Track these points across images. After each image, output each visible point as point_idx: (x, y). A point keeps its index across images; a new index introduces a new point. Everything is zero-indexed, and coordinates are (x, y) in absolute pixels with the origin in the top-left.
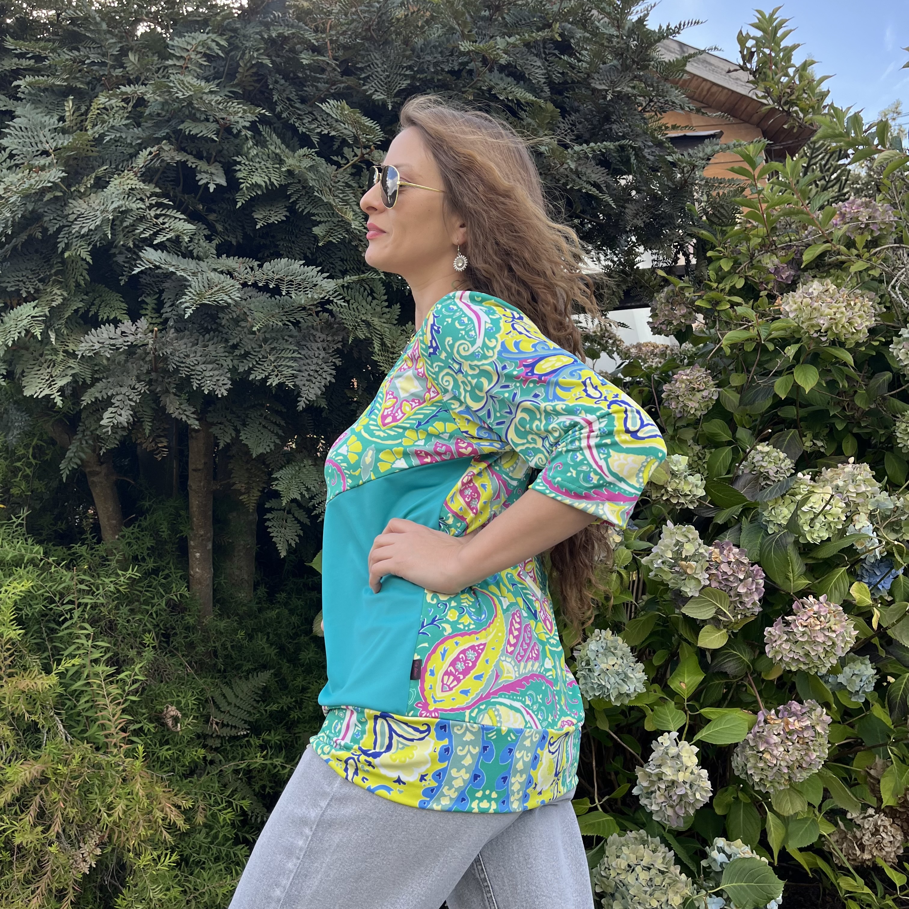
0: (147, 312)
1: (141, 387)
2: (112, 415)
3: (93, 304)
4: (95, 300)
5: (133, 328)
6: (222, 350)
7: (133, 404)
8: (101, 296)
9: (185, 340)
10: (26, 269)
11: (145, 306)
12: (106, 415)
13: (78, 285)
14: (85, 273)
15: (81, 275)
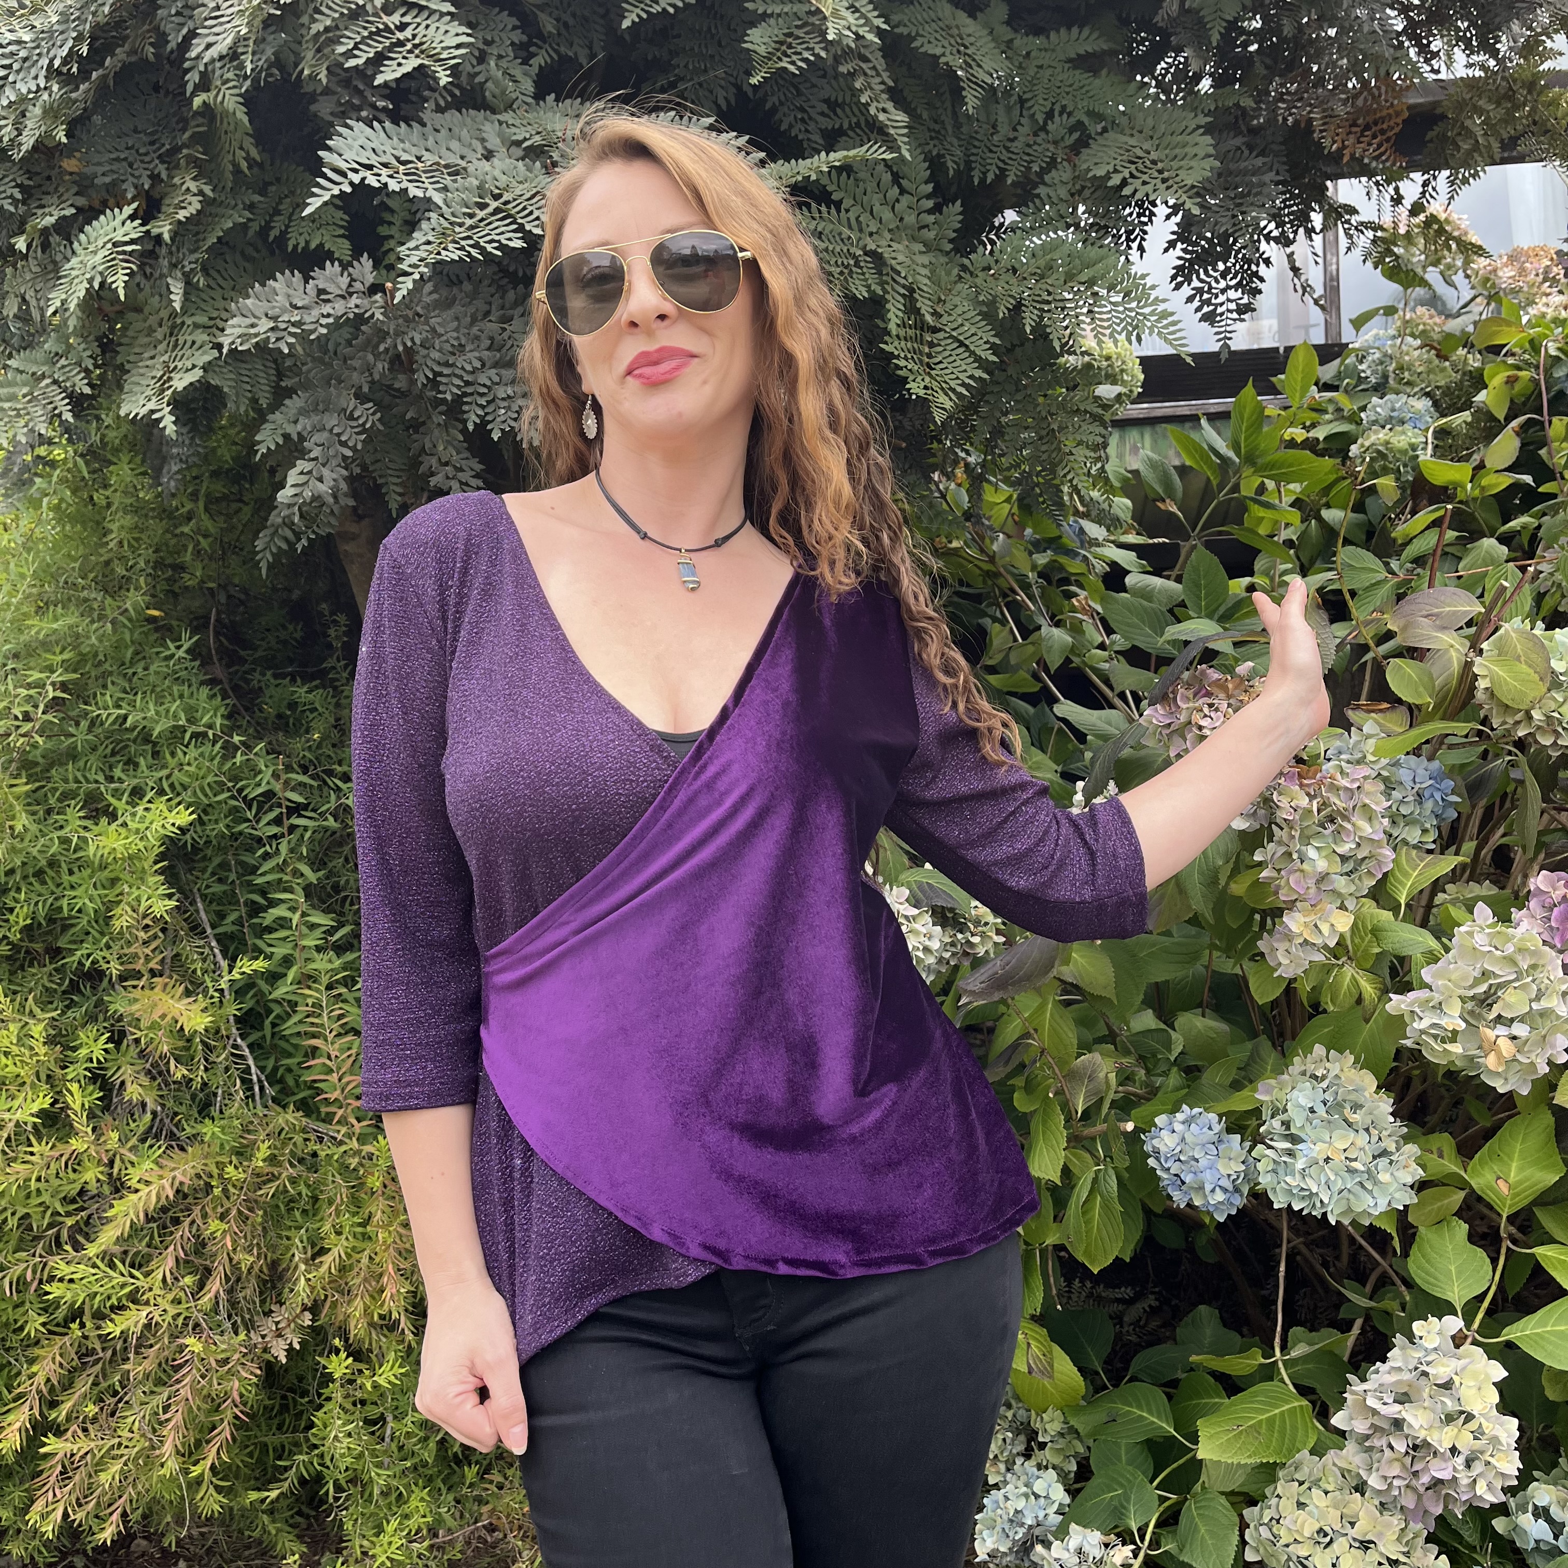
0: (393, 231)
1: (366, 414)
2: (303, 479)
3: (277, 212)
4: (280, 202)
5: (344, 281)
7: (349, 453)
8: (293, 193)
9: (457, 309)
10: (136, 131)
11: (387, 216)
12: (293, 477)
13: (237, 171)
14: (248, 142)
15: (241, 148)
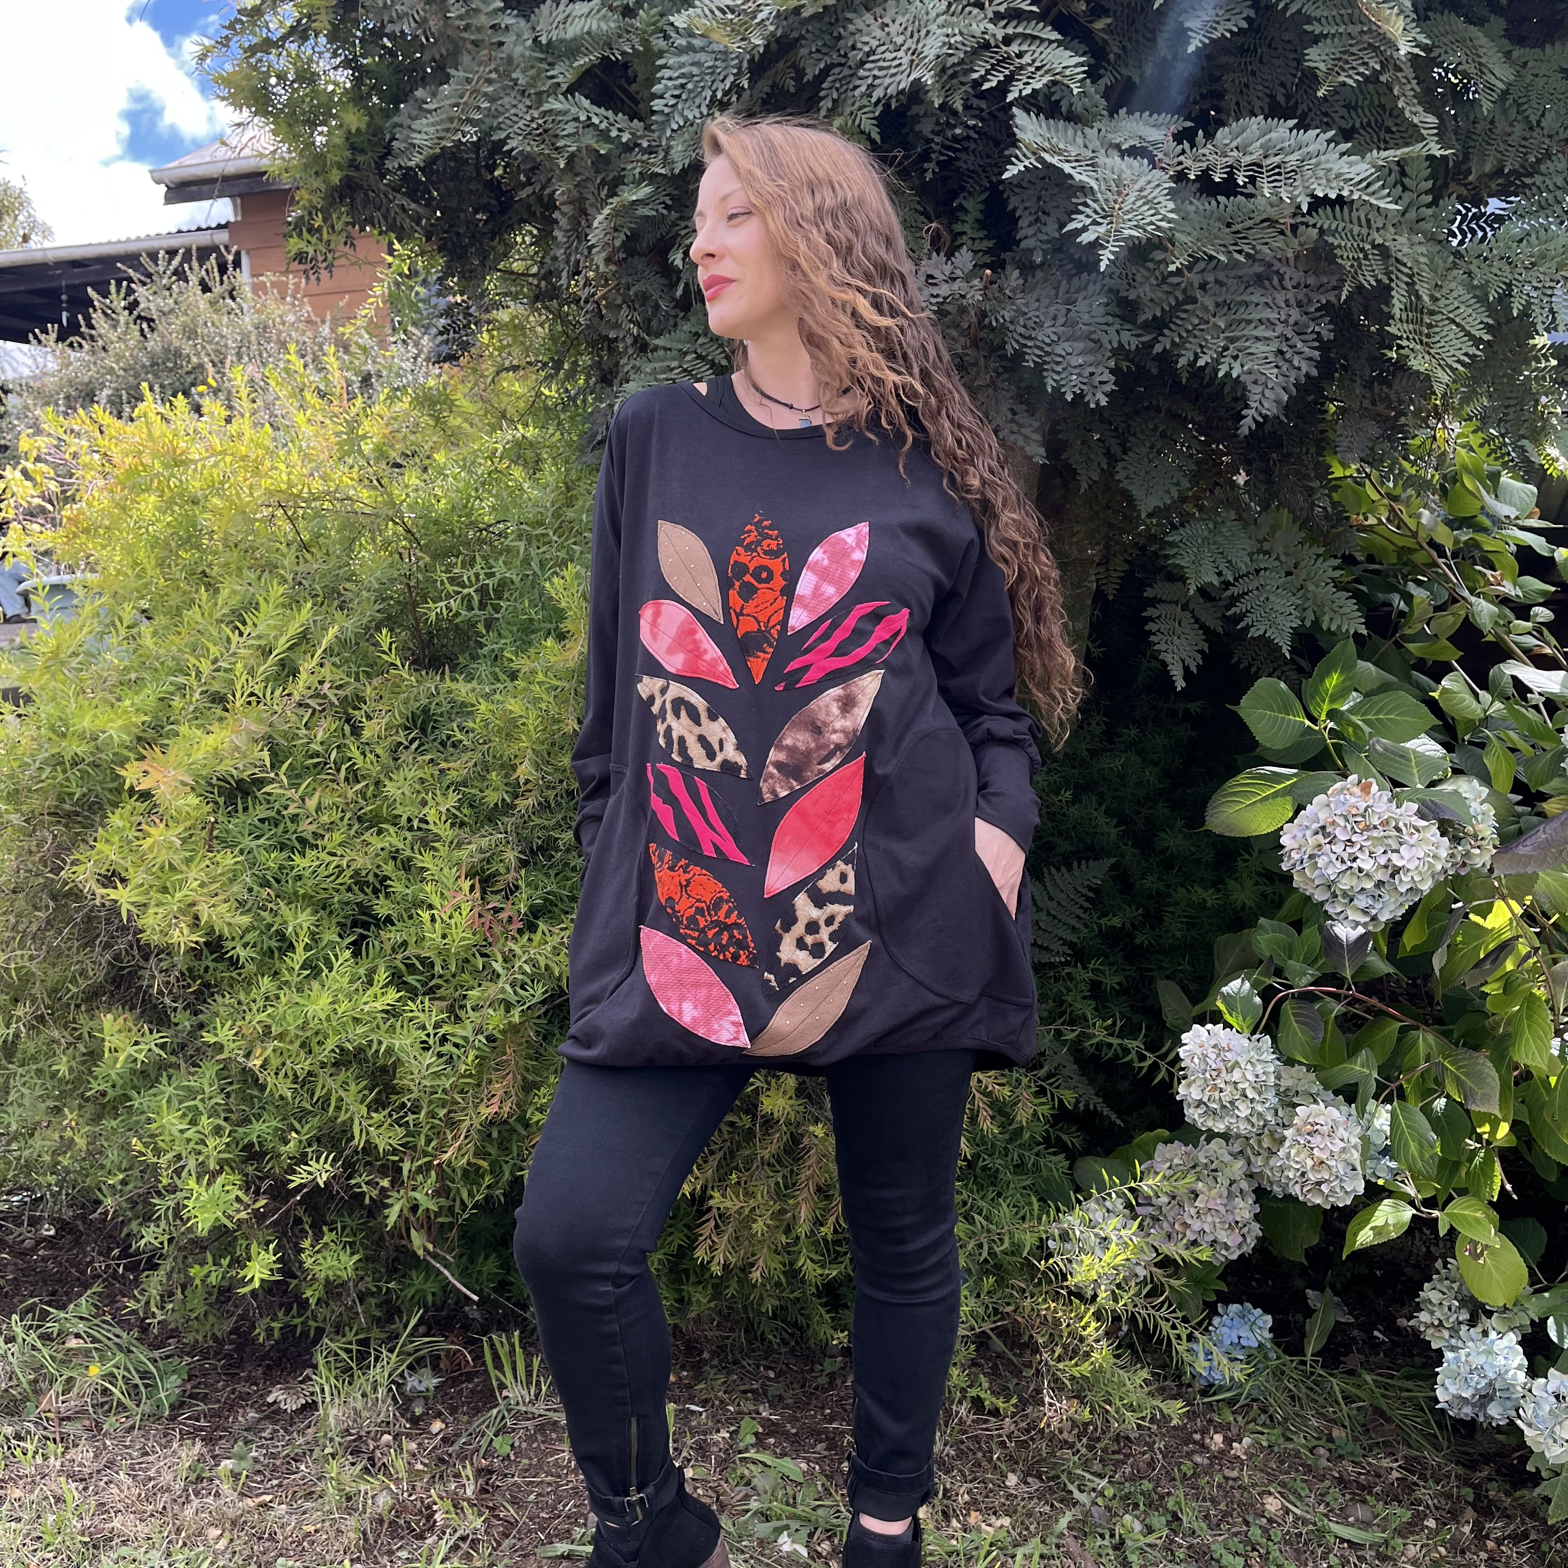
0: (966, 228)
5: (948, 269)
6: (1102, 310)
9: (1037, 292)
11: (962, 216)
